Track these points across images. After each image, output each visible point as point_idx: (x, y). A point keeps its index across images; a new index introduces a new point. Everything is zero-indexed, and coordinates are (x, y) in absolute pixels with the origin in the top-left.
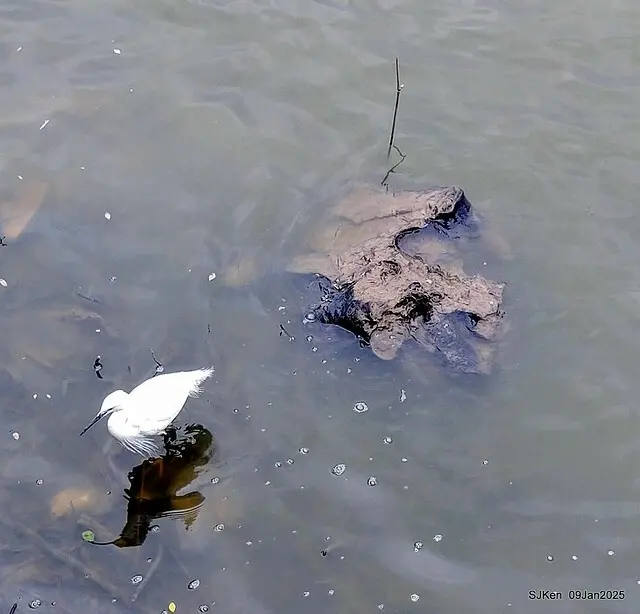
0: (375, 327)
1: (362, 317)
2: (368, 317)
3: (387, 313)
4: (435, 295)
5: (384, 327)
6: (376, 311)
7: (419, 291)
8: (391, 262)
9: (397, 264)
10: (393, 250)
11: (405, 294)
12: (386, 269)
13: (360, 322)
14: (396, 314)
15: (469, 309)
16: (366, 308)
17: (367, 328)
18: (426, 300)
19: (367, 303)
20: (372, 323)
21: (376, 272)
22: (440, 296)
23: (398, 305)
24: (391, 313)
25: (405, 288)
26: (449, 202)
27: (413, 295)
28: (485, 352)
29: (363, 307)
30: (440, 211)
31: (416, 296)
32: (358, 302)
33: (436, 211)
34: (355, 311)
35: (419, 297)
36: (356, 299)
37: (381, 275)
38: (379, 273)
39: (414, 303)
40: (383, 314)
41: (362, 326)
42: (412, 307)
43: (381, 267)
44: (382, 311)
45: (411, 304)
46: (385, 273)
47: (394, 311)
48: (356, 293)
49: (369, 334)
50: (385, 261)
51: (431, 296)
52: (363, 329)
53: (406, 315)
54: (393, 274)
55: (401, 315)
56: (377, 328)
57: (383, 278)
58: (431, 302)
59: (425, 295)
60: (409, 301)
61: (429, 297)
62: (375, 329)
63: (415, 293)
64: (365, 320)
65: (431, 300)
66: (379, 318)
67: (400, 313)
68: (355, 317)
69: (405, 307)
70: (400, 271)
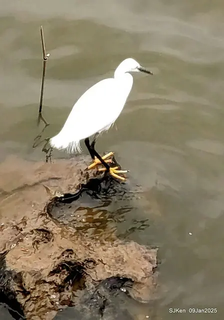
0: (28, 297)
1: (14, 287)
2: (21, 287)
3: (41, 282)
4: (88, 261)
5: (38, 297)
6: (29, 282)
7: (72, 258)
8: (42, 230)
9: (49, 232)
10: (44, 217)
11: (58, 262)
12: (38, 237)
13: (13, 293)
14: (50, 283)
16: (19, 278)
17: (21, 299)
19: (20, 273)
20: (25, 293)
21: (28, 241)
22: (94, 263)
23: (52, 273)
24: (45, 282)
25: (57, 256)
27: (66, 262)
29: (16, 277)
30: (91, 176)
31: (69, 263)
32: (10, 273)
33: (88, 177)
34: (7, 282)
35: (73, 265)
36: (8, 269)
37: (34, 244)
38: (31, 242)
39: (67, 270)
40: (36, 283)
41: (15, 297)
42: (66, 275)
43: (33, 236)
44: (35, 280)
45: (64, 272)
46: (38, 242)
47: (48, 280)
48: (7, 264)
49: (23, 305)
50: (37, 230)
51: (85, 263)
52: (16, 300)
53: (60, 284)
54: (45, 243)
55: (55, 284)
56: (31, 298)
57: (35, 247)
58: (85, 269)
59: (79, 262)
60: (63, 269)
61: (83, 264)
62: (29, 300)
63: (69, 260)
64: (17, 291)
65: (85, 267)
66: (32, 288)
67: (53, 281)
68: (7, 288)
69: (59, 275)
70: (52, 239)
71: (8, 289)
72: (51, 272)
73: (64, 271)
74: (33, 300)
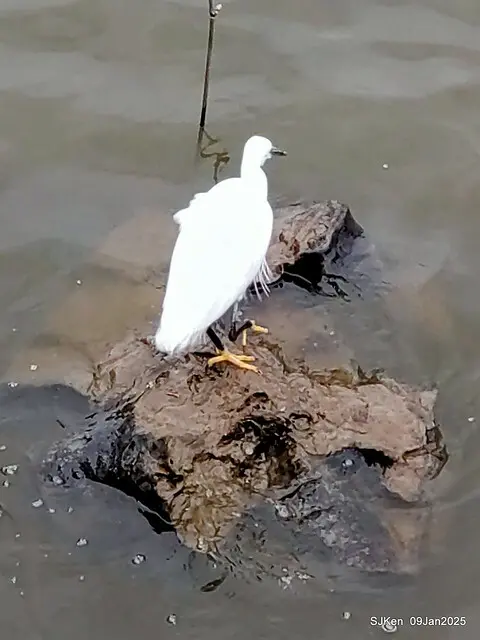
0: (179, 486)
1: (151, 466)
2: (165, 466)
3: (204, 457)
4: (297, 417)
6: (180, 457)
7: (266, 411)
11: (238, 417)
12: (200, 369)
13: (149, 479)
14: (223, 459)
15: (368, 442)
16: (160, 449)
17: (164, 489)
18: (282, 427)
19: (162, 440)
20: (174, 479)
21: (179, 377)
22: (310, 419)
23: (227, 439)
24: (211, 456)
25: (237, 405)
26: (321, 231)
27: (253, 418)
28: (406, 529)
29: (155, 447)
30: (304, 249)
31: (261, 420)
32: (143, 439)
33: (296, 249)
34: (138, 457)
35: (267, 423)
36: (138, 431)
37: (189, 382)
38: (185, 379)
39: (256, 435)
40: (195, 459)
41: (153, 487)
42: (254, 443)
43: (189, 365)
44: (194, 453)
45: (251, 437)
46: (198, 378)
47: (218, 453)
48: (138, 422)
49: (169, 502)
50: (196, 354)
51: (291, 420)
52: (156, 492)
53: (242, 461)
54: (213, 379)
55: (232, 460)
56: (184, 488)
57: (192, 387)
58: (290, 430)
59: (279, 419)
60: (248, 431)
61: (288, 422)
62: (181, 492)
63: (259, 414)
64: (158, 475)
65: (290, 427)
66: (186, 468)
67: (229, 456)
68: (137, 470)
69: (239, 443)
70: (226, 373)
71: (139, 471)
72: (224, 438)
73: (249, 435)
74: (188, 493)
